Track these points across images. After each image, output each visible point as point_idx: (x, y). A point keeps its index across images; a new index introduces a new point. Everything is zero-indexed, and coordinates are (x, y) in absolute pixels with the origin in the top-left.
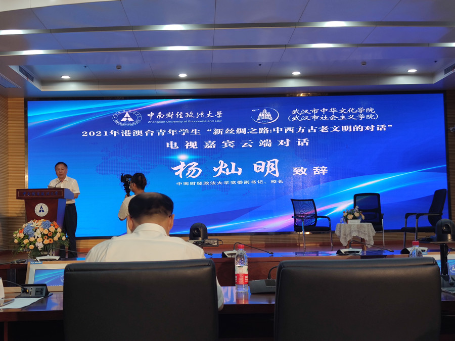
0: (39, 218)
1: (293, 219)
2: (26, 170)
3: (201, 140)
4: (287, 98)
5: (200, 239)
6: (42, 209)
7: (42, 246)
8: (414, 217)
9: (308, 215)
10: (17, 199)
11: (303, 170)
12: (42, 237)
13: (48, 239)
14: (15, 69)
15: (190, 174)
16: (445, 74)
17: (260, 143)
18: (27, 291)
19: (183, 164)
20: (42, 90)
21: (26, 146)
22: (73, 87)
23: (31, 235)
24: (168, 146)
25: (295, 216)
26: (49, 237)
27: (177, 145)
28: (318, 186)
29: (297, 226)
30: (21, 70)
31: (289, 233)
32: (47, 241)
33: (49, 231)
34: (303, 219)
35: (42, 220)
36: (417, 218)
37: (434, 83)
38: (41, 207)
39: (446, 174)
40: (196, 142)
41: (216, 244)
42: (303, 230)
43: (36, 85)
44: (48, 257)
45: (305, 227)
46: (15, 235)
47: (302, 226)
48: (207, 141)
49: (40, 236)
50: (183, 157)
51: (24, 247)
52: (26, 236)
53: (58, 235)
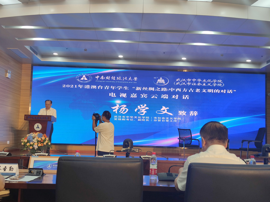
0: (36, 132)
1: (179, 140)
2: (30, 104)
3: (129, 93)
4: (178, 72)
5: (129, 148)
6: (38, 126)
7: (37, 147)
8: (247, 142)
9: (187, 138)
10: (25, 120)
11: (184, 113)
12: (37, 142)
13: (40, 144)
14: (28, 48)
15: (121, 111)
16: (267, 63)
17: (162, 96)
18: (32, 172)
19: (118, 106)
20: (42, 60)
21: (31, 91)
22: (59, 60)
23: (31, 141)
24: (110, 95)
25: (180, 138)
26: (41, 143)
27: (115, 95)
28: (193, 122)
29: (181, 144)
30: (31, 48)
31: (175, 147)
32: (40, 145)
33: (42, 139)
34: (184, 140)
35: (38, 133)
36: (249, 143)
37: (260, 68)
38: (38, 125)
39: (265, 119)
40: (126, 94)
41: (138, 151)
42: (184, 146)
43: (39, 57)
44: (41, 154)
45: (185, 144)
46: (22, 140)
47: (183, 144)
48: (132, 94)
49: (36, 142)
50: (118, 102)
51: (27, 147)
52: (28, 141)
53: (46, 142)
